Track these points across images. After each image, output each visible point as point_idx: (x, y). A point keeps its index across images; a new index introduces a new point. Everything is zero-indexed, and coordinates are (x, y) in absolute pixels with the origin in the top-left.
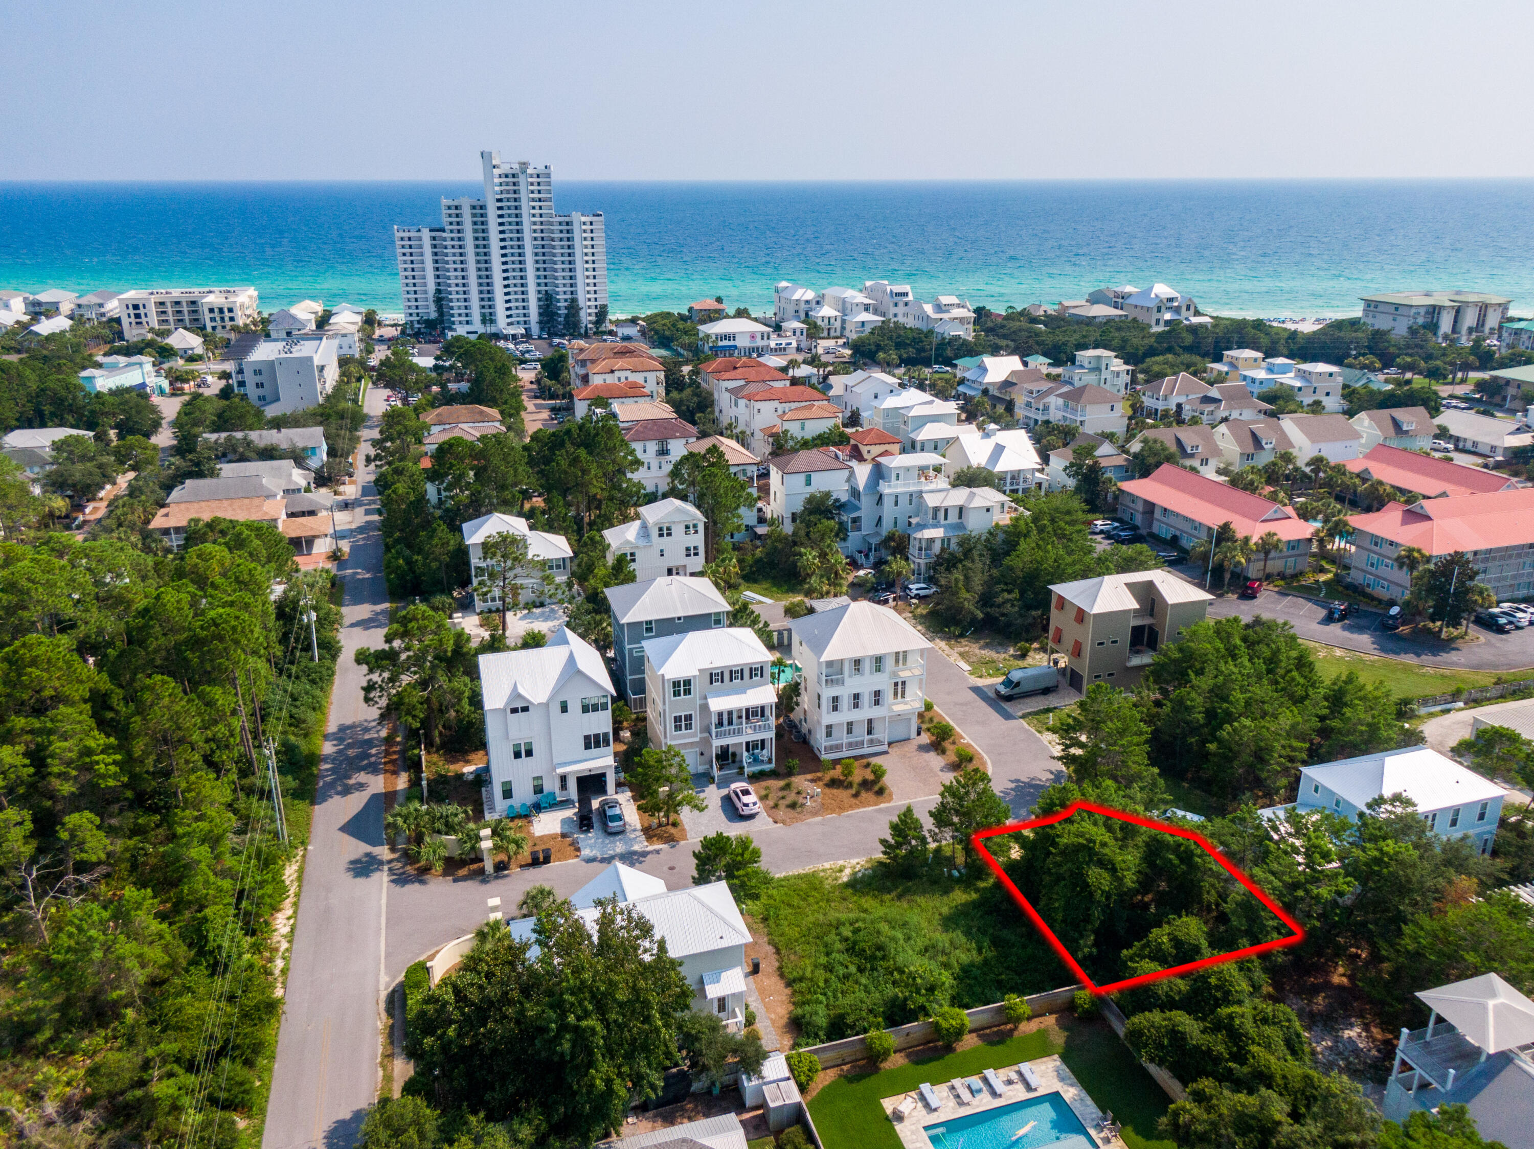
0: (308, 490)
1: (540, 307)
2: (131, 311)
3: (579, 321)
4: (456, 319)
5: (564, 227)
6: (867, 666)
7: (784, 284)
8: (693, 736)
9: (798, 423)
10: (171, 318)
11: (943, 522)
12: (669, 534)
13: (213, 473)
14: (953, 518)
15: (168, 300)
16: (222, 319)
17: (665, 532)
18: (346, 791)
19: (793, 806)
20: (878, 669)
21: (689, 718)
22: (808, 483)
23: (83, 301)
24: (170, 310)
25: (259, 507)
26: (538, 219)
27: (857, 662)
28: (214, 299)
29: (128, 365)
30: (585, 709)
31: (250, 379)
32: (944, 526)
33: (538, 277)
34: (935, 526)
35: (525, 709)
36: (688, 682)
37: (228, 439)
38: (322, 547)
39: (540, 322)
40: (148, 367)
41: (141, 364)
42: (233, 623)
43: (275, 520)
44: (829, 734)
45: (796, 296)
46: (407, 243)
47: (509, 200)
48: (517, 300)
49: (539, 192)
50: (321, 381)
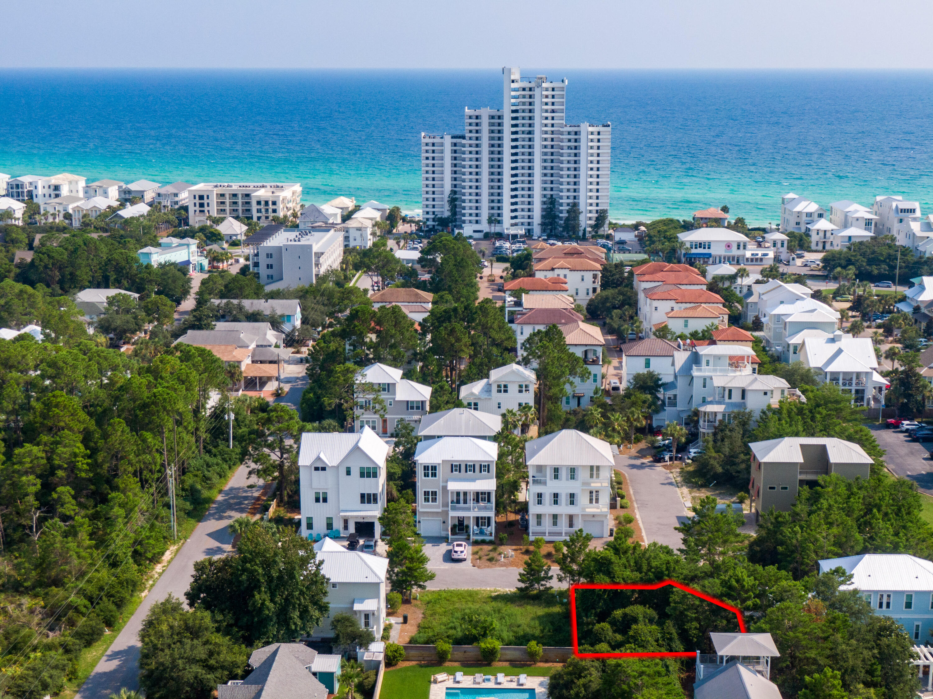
0: (277, 346)
1: (543, 210)
2: (197, 201)
3: (578, 225)
4: (467, 218)
5: (573, 137)
6: (564, 474)
7: (791, 195)
8: (435, 507)
9: (681, 322)
10: (228, 208)
11: (727, 400)
12: (506, 391)
13: (208, 327)
14: (736, 398)
15: (227, 192)
16: (267, 210)
17: (503, 389)
18: (221, 518)
19: (491, 560)
20: (573, 478)
21: (434, 493)
22: (648, 365)
23: (162, 191)
24: (227, 201)
25: (231, 352)
26: (549, 129)
27: (556, 470)
28: (262, 194)
29: (180, 245)
30: (362, 475)
31: (263, 261)
32: (728, 404)
33: (545, 182)
34: (719, 403)
35: (324, 469)
36: (434, 468)
37: (227, 304)
38: (272, 386)
39: (543, 224)
40: (194, 248)
41: (188, 245)
42: (165, 396)
43: (239, 362)
44: (539, 523)
45: (798, 208)
46: (430, 148)
47: (524, 111)
48: (523, 203)
49: (553, 104)
50: (316, 265)
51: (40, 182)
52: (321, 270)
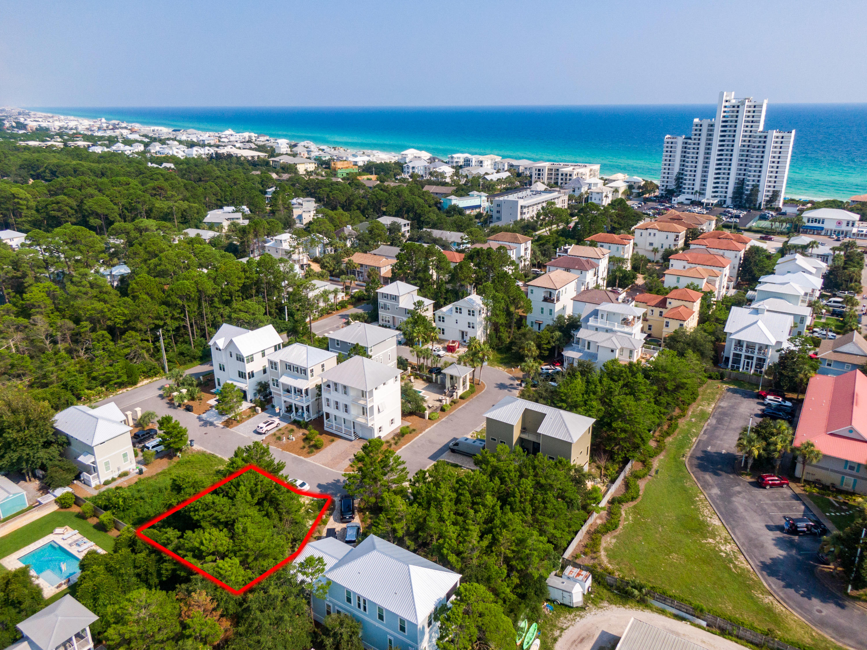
1: (735, 188)
2: (537, 172)
3: (757, 200)
5: (763, 139)
6: (340, 389)
8: (279, 391)
10: (553, 177)
14: (592, 349)
15: (554, 167)
16: (566, 179)
17: (458, 310)
19: (279, 438)
20: (345, 393)
21: (277, 381)
24: (554, 173)
25: (380, 261)
26: (748, 134)
27: (336, 384)
28: (567, 170)
29: (477, 196)
30: (238, 359)
31: (495, 208)
32: (585, 353)
34: (578, 351)
35: (220, 350)
39: (732, 198)
40: (484, 198)
41: (480, 196)
44: (327, 417)
46: (670, 145)
47: (731, 121)
48: (723, 183)
49: (753, 117)
50: (522, 213)
51: (474, 159)
52: (526, 216)
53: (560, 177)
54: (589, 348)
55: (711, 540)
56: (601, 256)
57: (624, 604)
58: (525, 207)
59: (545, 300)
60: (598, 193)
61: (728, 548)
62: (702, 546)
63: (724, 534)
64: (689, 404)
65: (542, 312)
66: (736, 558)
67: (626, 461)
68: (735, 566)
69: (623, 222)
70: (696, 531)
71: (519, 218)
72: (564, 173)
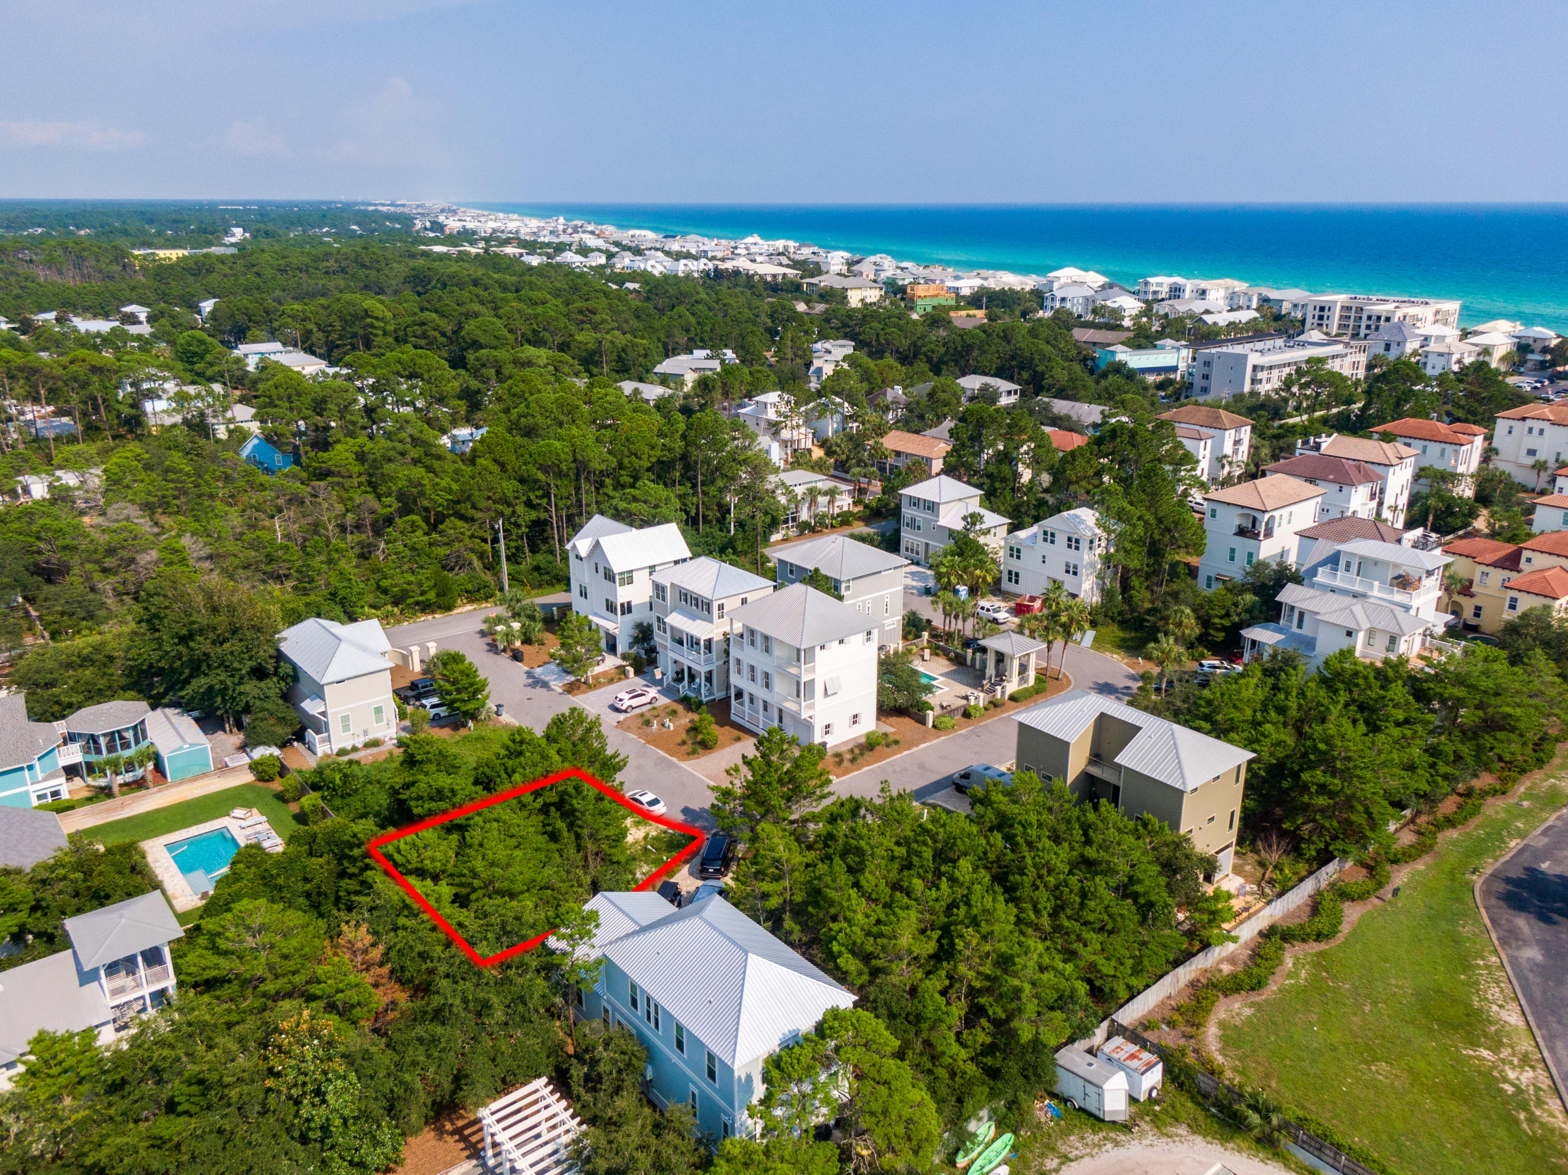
2: (1317, 313)
6: (758, 641)
8: (666, 640)
15: (1354, 303)
17: (1050, 538)
19: (647, 722)
20: (767, 650)
21: (664, 622)
24: (1353, 314)
27: (752, 633)
29: (1172, 348)
32: (1291, 636)
40: (1185, 352)
41: (1179, 349)
50: (1254, 381)
51: (1189, 285)
52: (1263, 388)
53: (1364, 323)
54: (1300, 626)
55: (1485, 1053)
56: (1395, 461)
57: (1224, 1139)
58: (1262, 368)
59: (1241, 532)
60: (1441, 355)
61: (1526, 1077)
62: (1460, 1060)
63: (1526, 1045)
64: (1523, 771)
65: (1232, 558)
66: (1540, 1103)
67: (1325, 858)
68: (1532, 1119)
69: (1481, 409)
70: (1456, 1028)
71: (1247, 388)
72: (1373, 313)
